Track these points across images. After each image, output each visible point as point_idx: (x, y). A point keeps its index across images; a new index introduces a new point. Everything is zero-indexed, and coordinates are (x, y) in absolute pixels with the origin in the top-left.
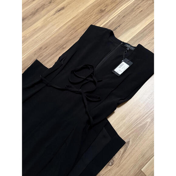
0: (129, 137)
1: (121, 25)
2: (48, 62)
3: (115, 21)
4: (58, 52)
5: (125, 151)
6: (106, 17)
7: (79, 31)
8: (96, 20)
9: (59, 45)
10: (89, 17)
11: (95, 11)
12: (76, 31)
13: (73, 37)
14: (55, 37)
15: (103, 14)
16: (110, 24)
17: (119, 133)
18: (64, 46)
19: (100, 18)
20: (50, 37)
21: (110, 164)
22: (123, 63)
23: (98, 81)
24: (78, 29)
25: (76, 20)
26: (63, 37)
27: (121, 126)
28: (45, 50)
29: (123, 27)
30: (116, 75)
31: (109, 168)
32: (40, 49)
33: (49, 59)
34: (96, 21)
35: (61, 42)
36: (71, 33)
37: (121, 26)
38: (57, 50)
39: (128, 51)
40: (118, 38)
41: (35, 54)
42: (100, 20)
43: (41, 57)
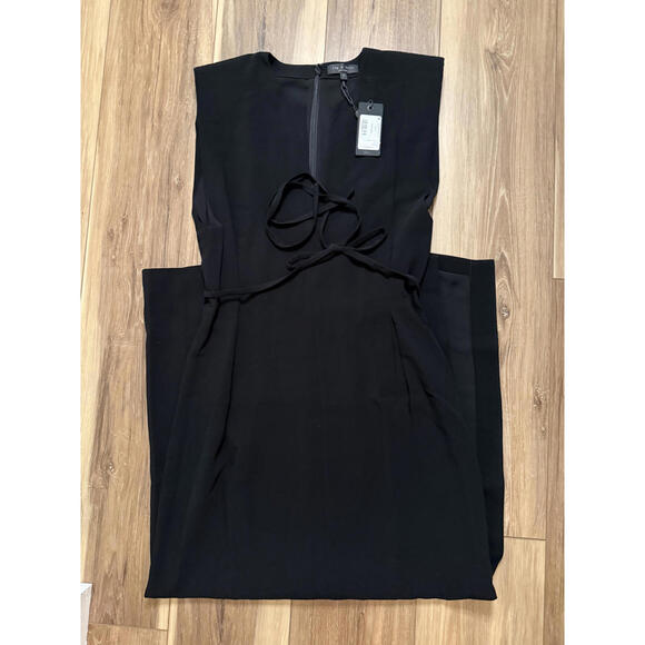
0: (497, 247)
1: (264, 18)
2: (179, 252)
3: (238, 19)
4: (175, 205)
5: (509, 275)
6: (204, 19)
7: (166, 108)
8: (182, 45)
9: (157, 189)
10: (151, 47)
11: (151, 19)
12: (160, 116)
13: (170, 137)
14: (115, 178)
15: (183, 14)
16: (236, 36)
18: (175, 179)
19: (189, 35)
20: (100, 184)
22: (363, 118)
23: (350, 198)
24: (156, 105)
25: (121, 84)
26: (142, 159)
27: (468, 244)
28: (130, 229)
29: (277, 20)
31: (508, 321)
32: (112, 238)
33: (173, 239)
34: (186, 51)
35: (151, 176)
36: (148, 131)
37: (267, 22)
38: (166, 203)
39: (346, 81)
40: (294, 63)
41: (114, 260)
42: (193, 38)
43: (141, 255)
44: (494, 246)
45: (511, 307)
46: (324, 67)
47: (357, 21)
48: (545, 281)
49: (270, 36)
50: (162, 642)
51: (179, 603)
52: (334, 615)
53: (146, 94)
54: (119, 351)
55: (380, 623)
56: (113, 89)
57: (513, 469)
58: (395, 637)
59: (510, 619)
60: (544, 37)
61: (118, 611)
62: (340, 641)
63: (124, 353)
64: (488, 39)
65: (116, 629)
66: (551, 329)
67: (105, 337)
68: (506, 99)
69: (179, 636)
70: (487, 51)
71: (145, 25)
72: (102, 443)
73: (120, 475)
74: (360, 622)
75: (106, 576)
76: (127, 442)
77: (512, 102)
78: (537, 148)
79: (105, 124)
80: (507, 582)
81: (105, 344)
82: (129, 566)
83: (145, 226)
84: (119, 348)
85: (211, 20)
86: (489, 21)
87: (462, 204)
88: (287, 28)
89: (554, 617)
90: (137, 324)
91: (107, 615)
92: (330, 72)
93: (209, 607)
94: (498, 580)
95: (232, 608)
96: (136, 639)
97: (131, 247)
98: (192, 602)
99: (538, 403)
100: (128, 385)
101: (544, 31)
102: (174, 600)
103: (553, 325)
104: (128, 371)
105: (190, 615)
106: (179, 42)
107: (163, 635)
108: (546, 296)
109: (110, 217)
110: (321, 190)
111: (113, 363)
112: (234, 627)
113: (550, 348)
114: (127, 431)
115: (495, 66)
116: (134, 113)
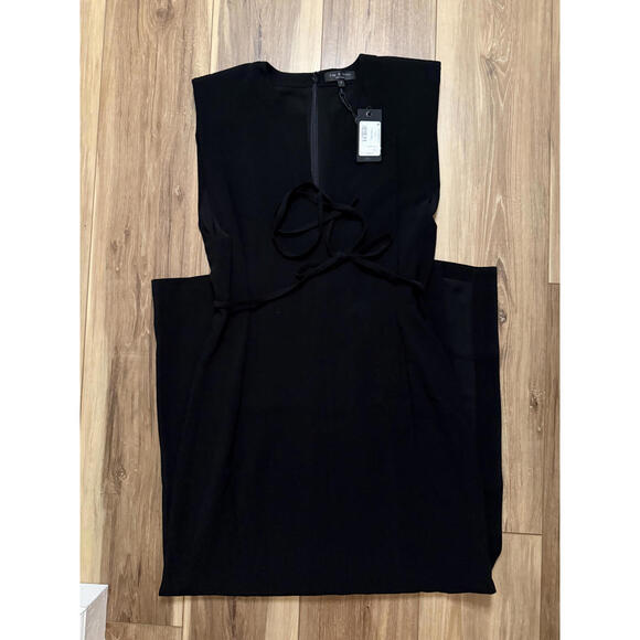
0: (494, 253)
1: (260, 27)
2: (181, 263)
3: (234, 26)
4: (177, 216)
5: (505, 280)
6: (199, 29)
8: (179, 54)
9: (158, 200)
10: (148, 57)
11: (146, 26)
12: (159, 126)
13: (169, 148)
14: (116, 190)
15: (178, 23)
17: (472, 263)
18: (176, 191)
19: (185, 44)
20: (102, 197)
21: (503, 319)
22: (362, 124)
24: (155, 117)
25: (119, 94)
26: (142, 171)
27: (466, 251)
28: (133, 240)
29: (273, 29)
30: (370, 163)
31: (506, 325)
32: (115, 250)
33: (175, 250)
34: (183, 60)
35: (153, 187)
36: (147, 142)
37: (263, 30)
38: (168, 215)
39: (343, 88)
40: (291, 72)
41: (118, 272)
42: (189, 48)
43: (145, 266)
44: (490, 252)
45: (508, 312)
46: (321, 75)
47: (353, 28)
48: (541, 286)
49: (267, 45)
50: (177, 637)
51: (192, 600)
52: (341, 610)
53: (144, 106)
54: (126, 361)
55: (385, 616)
56: (111, 100)
57: (511, 468)
58: (400, 628)
59: (508, 609)
60: (539, 42)
61: (134, 610)
62: (347, 633)
63: (132, 363)
64: (484, 44)
65: (132, 628)
66: (547, 333)
67: (112, 348)
68: (502, 105)
69: (194, 632)
70: (482, 56)
71: (141, 34)
72: (113, 450)
73: (131, 480)
74: (366, 616)
75: (121, 577)
76: (136, 449)
77: (508, 109)
78: (532, 155)
79: (104, 136)
80: (505, 575)
81: (112, 356)
82: (143, 568)
83: (148, 237)
84: (126, 358)
85: (207, 28)
86: (484, 27)
87: (459, 211)
88: (284, 36)
89: (550, 607)
90: (143, 335)
91: (124, 614)
92: (327, 80)
93: (222, 605)
94: (497, 574)
95: (243, 605)
96: (152, 635)
97: (134, 259)
98: (205, 599)
99: (535, 404)
100: (137, 394)
101: (539, 36)
102: (188, 597)
103: (549, 328)
104: (136, 379)
105: (204, 612)
106: (176, 51)
107: (178, 631)
108: (541, 300)
109: (113, 229)
110: (324, 199)
111: (121, 373)
112: (246, 623)
113: (546, 352)
114: (137, 439)
115: (491, 72)
116: (132, 124)
